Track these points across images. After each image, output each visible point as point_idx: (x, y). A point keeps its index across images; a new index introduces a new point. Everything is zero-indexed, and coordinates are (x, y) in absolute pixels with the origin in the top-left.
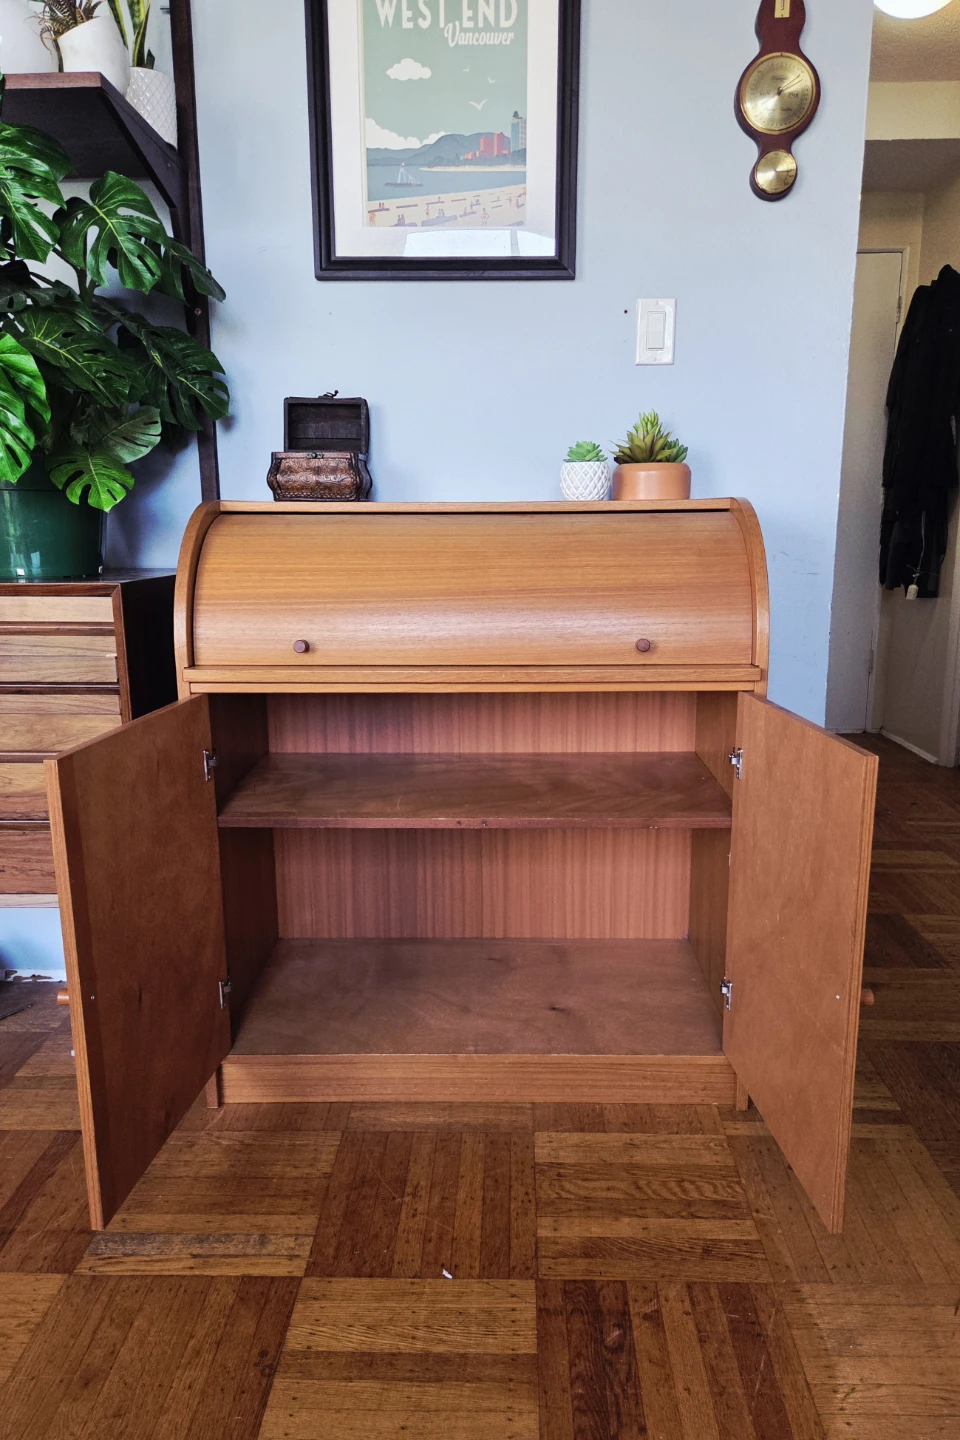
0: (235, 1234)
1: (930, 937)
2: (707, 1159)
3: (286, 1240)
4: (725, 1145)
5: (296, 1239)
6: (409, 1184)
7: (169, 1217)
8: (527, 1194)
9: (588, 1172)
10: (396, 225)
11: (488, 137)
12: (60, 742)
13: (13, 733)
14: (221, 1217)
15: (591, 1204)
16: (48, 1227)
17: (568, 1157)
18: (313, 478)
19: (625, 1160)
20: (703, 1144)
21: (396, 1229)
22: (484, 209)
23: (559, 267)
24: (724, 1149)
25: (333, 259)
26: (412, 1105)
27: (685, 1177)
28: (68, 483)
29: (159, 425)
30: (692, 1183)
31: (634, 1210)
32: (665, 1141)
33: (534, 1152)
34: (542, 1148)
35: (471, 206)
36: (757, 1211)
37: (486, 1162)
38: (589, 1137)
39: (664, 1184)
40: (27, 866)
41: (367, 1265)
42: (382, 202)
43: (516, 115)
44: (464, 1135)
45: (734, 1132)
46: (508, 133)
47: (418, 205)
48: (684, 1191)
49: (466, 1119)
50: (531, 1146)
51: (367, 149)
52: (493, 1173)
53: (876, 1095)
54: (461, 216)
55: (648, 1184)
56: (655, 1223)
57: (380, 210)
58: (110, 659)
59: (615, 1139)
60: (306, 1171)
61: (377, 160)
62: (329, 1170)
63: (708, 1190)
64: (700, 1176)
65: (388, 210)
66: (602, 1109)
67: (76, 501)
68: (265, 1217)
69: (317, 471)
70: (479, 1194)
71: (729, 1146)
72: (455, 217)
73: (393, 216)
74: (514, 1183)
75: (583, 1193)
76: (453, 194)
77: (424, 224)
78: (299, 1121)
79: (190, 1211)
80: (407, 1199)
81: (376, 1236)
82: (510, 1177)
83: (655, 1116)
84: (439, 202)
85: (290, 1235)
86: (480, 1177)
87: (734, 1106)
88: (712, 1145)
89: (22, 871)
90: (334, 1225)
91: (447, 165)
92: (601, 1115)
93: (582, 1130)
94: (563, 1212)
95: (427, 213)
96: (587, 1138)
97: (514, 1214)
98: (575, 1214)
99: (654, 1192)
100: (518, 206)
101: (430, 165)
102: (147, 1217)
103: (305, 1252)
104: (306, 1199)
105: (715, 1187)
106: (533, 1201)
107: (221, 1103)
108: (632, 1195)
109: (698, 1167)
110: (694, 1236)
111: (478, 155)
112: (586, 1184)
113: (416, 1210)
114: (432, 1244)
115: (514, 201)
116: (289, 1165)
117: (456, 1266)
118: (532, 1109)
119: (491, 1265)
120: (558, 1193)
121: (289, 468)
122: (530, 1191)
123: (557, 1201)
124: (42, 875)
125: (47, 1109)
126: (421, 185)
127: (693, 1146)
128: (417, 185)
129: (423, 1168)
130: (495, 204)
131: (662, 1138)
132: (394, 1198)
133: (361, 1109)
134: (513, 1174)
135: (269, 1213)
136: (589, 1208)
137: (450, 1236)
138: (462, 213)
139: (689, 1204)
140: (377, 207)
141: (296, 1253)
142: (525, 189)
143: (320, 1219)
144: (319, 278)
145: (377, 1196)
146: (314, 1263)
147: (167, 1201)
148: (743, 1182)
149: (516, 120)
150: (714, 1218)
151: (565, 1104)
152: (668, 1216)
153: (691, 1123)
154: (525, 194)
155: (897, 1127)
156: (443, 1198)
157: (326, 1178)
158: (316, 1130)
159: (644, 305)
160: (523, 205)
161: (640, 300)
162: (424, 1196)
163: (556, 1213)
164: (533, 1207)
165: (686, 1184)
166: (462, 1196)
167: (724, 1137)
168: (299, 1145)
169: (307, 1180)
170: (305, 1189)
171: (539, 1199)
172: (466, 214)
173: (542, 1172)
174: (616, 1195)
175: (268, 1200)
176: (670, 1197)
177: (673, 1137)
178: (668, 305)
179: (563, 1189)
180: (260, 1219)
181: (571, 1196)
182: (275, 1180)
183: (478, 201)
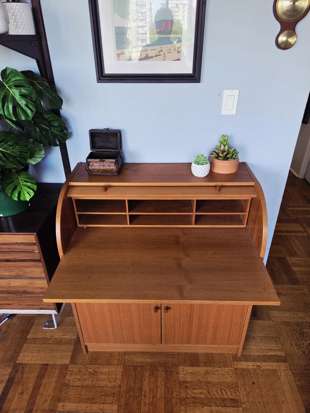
1: (294, 269)
2: (229, 380)
4: (234, 372)
6: (143, 390)
7: (75, 405)
8: (177, 395)
9: (195, 386)
10: (128, 60)
13: (8, 272)
14: (90, 405)
15: (195, 400)
16: (42, 409)
17: (189, 379)
19: (205, 380)
20: (228, 372)
21: (140, 411)
22: (164, 54)
23: (194, 77)
24: (233, 375)
25: (104, 75)
26: (143, 353)
27: (223, 388)
28: (12, 193)
29: (43, 150)
30: (225, 390)
31: (208, 403)
32: (217, 371)
33: (179, 376)
34: (181, 374)
35: (159, 52)
36: (243, 404)
37: (165, 381)
38: (195, 369)
39: (217, 391)
44: (158, 367)
45: (236, 367)
48: (222, 394)
49: (158, 360)
50: (178, 373)
51: (115, 27)
52: (167, 385)
53: (278, 348)
54: (155, 57)
55: (212, 391)
56: (215, 409)
59: (201, 370)
60: (114, 383)
61: (120, 32)
62: (120, 383)
63: (229, 393)
64: (227, 387)
66: (198, 355)
67: (16, 199)
68: (103, 405)
69: (103, 166)
70: (163, 395)
71: (235, 373)
72: (152, 57)
74: (173, 390)
75: (193, 395)
76: (151, 47)
77: (140, 60)
78: (110, 360)
79: (81, 402)
80: (143, 397)
82: (172, 387)
83: (214, 359)
84: (146, 51)
86: (163, 387)
87: (237, 355)
88: (230, 372)
89: (19, 304)
90: (122, 409)
92: (198, 359)
93: (192, 366)
94: (188, 404)
96: (194, 369)
97: (173, 404)
98: (191, 405)
99: (214, 395)
100: (178, 52)
102: (69, 404)
104: (114, 397)
105: (231, 392)
106: (179, 399)
107: (87, 352)
108: (207, 396)
109: (227, 383)
111: (162, 30)
112: (194, 391)
113: (146, 402)
115: (176, 50)
116: (108, 381)
118: (178, 355)
120: (186, 395)
121: (93, 165)
122: (178, 394)
123: (186, 399)
124: (25, 305)
125: (38, 353)
127: (225, 373)
129: (147, 383)
130: (168, 51)
131: (215, 369)
132: (139, 397)
133: (128, 355)
134: (173, 386)
135: (104, 403)
136: (195, 402)
138: (155, 55)
139: (224, 400)
140: (121, 53)
142: (181, 44)
143: (118, 406)
144: (98, 82)
145: (134, 396)
147: (75, 397)
148: (239, 390)
150: (231, 407)
151: (187, 353)
152: (218, 406)
153: (224, 362)
154: (181, 47)
155: (283, 364)
156: (153, 397)
157: (119, 387)
158: (115, 365)
159: (226, 93)
160: (180, 52)
161: (225, 91)
162: (148, 396)
163: (186, 404)
164: (179, 401)
165: (223, 391)
166: (159, 396)
167: (233, 369)
168: (111, 372)
169: (114, 388)
170: (113, 392)
171: (180, 397)
172: (157, 56)
173: (181, 385)
174: (203, 396)
175: (103, 397)
176: (218, 397)
177: (219, 369)
178: (236, 92)
179: (187, 393)
180: (101, 406)
181: (190, 397)
182: (105, 388)
183: (162, 50)
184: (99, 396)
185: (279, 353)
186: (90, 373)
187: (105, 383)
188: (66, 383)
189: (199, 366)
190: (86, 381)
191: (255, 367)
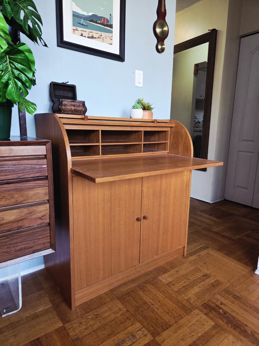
0: (125, 339)
2: (192, 268)
3: (139, 332)
5: (141, 331)
6: (148, 302)
8: (172, 291)
9: (177, 281)
10: (80, 36)
11: (104, 18)
12: (24, 200)
13: (5, 200)
14: (115, 337)
17: (170, 280)
18: (73, 108)
19: (180, 275)
20: (188, 265)
21: (159, 314)
22: (103, 38)
23: (120, 58)
24: (192, 265)
25: (63, 41)
26: (125, 284)
27: (193, 273)
30: (195, 274)
31: (194, 284)
32: (181, 268)
33: (163, 282)
34: (163, 280)
35: (100, 36)
36: (211, 274)
37: (157, 289)
39: (192, 276)
40: (8, 250)
41: (164, 326)
42: (77, 28)
43: (110, 15)
44: (145, 285)
45: (189, 261)
46: (109, 19)
47: (87, 32)
48: (196, 276)
49: (141, 281)
50: (161, 281)
51: (73, 11)
52: (161, 291)
53: (199, 244)
54: (97, 38)
55: (189, 278)
56: (200, 285)
57: (76, 30)
58: (45, 168)
59: (173, 272)
60: (121, 312)
61: (75, 15)
62: (126, 310)
64: (195, 272)
65: (78, 30)
66: (163, 267)
68: (126, 330)
69: (74, 106)
70: (164, 297)
72: (96, 38)
73: (80, 33)
74: (167, 290)
75: (182, 286)
77: (88, 37)
78: (102, 301)
79: (105, 341)
80: (152, 306)
81: (157, 319)
83: (174, 263)
84: (92, 32)
85: (138, 331)
86: (159, 293)
89: (7, 252)
90: (145, 322)
91: (94, 23)
92: (165, 268)
93: (165, 273)
95: (89, 35)
96: (168, 274)
97: (175, 297)
98: (186, 291)
99: (192, 279)
100: (111, 39)
101: (90, 21)
103: (146, 332)
104: (130, 320)
105: (199, 273)
108: (190, 282)
109: (192, 270)
110: (208, 284)
111: (101, 22)
112: (180, 284)
113: (157, 308)
114: (170, 313)
116: (115, 314)
117: (180, 315)
118: (151, 273)
119: (186, 311)
121: (66, 104)
123: (179, 290)
124: (15, 252)
125: (15, 338)
126: (87, 26)
127: (187, 267)
128: (86, 26)
129: (146, 297)
132: (149, 308)
133: (115, 290)
134: (165, 289)
135: (126, 329)
136: (187, 288)
137: (171, 309)
138: (98, 37)
139: (200, 278)
140: (75, 29)
141: (145, 334)
142: (112, 35)
143: (139, 322)
144: (58, 46)
145: (145, 309)
146: (152, 334)
147: (95, 342)
148: (202, 270)
149: (110, 16)
150: (207, 279)
151: (155, 269)
152: (200, 283)
153: (181, 262)
154: (112, 36)
155: (208, 249)
156: (159, 302)
157: (128, 312)
158: (110, 301)
159: (137, 72)
160: (112, 39)
161: (136, 70)
162: (154, 303)
163: (183, 293)
164: (177, 294)
165: (194, 275)
166: (161, 299)
167: (189, 263)
168: (111, 307)
169: (124, 315)
170: (126, 317)
171: (176, 291)
172: (98, 38)
173: (169, 285)
174: (187, 283)
175: (121, 325)
176: (195, 279)
177: (182, 266)
178: (142, 72)
179: (177, 287)
180: (126, 331)
181: (181, 288)
182: (116, 319)
183: (101, 35)
184: (117, 327)
185: (202, 246)
186: (92, 319)
187: (113, 316)
188: (74, 339)
189: (169, 271)
190: (94, 325)
191: (198, 256)
